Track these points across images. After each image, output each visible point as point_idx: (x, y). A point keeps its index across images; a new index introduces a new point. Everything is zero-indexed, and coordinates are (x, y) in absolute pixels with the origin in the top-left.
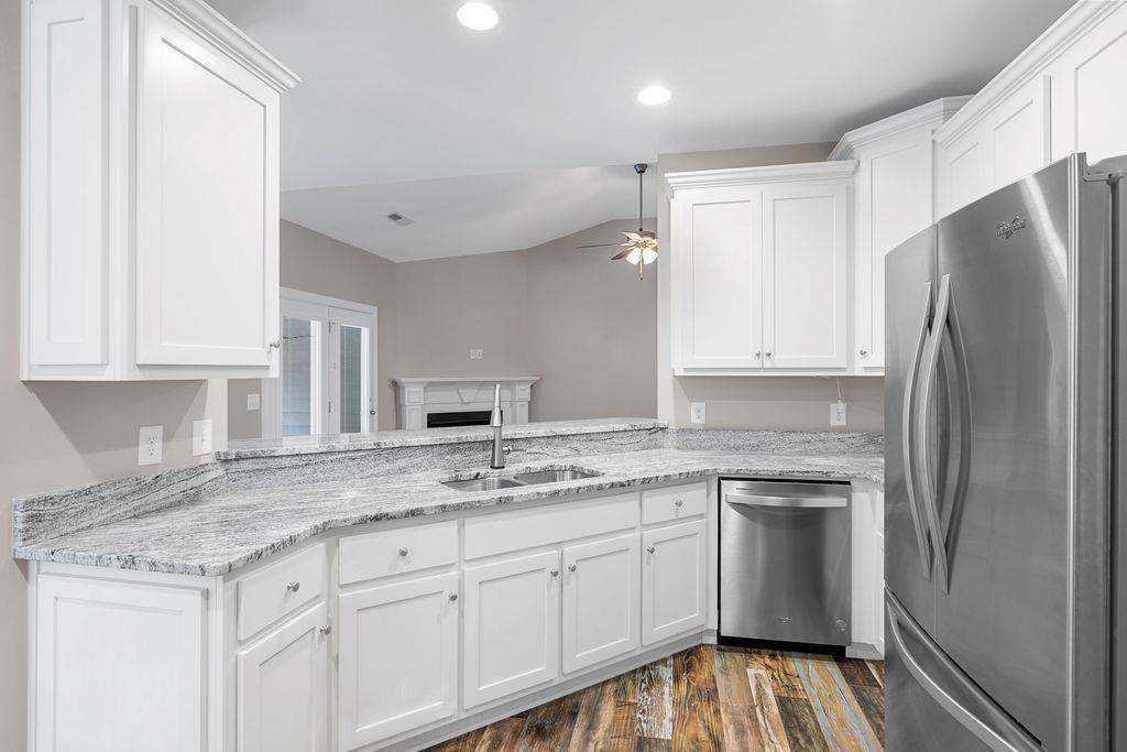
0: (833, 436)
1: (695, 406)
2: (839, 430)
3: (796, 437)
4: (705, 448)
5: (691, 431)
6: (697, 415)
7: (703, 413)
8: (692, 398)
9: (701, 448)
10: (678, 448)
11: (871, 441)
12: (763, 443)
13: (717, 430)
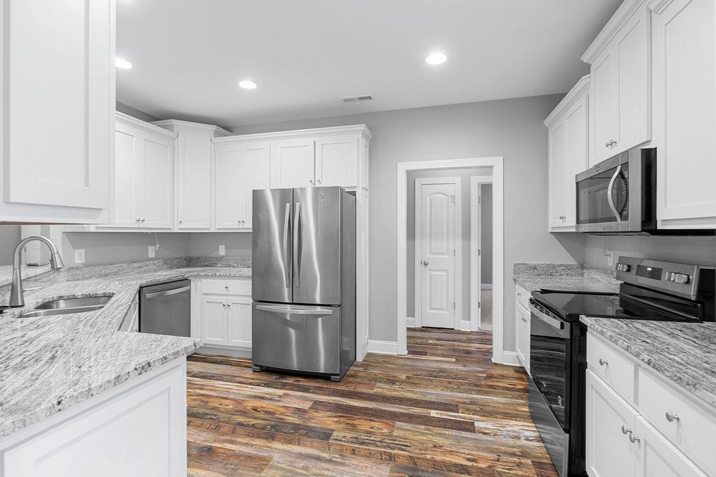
0: (151, 262)
1: (77, 252)
2: (153, 259)
3: (136, 265)
4: (87, 279)
5: (77, 268)
6: (79, 257)
7: (83, 257)
8: (75, 246)
9: (84, 278)
10: (68, 281)
11: (166, 263)
12: (120, 270)
13: (94, 266)
